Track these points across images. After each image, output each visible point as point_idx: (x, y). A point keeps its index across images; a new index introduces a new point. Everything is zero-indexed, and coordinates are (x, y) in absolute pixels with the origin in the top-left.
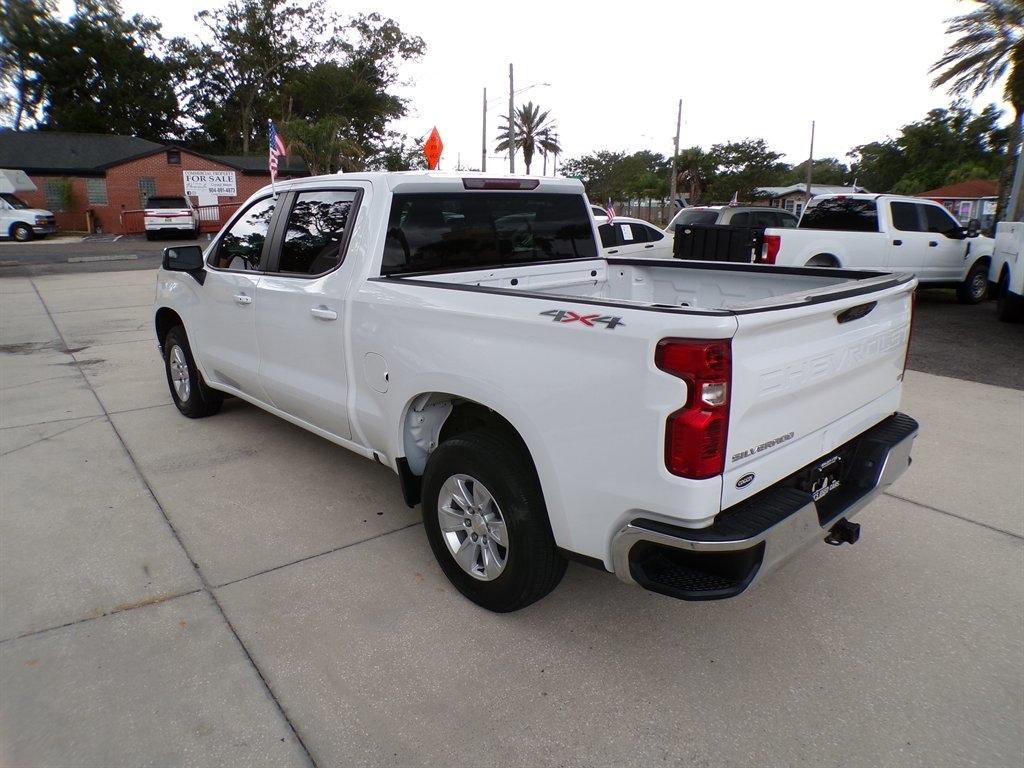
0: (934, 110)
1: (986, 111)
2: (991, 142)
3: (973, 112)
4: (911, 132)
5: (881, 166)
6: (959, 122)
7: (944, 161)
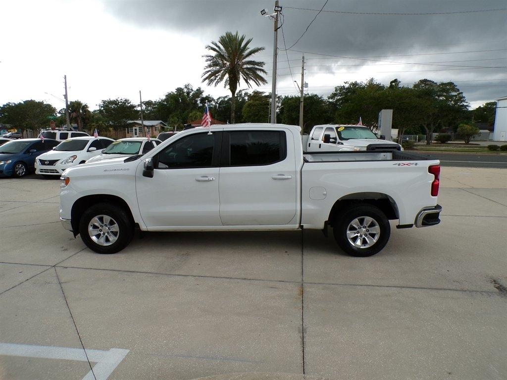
0: (178, 88)
1: (197, 90)
2: (200, 102)
3: (193, 90)
4: (170, 97)
5: (159, 111)
6: (188, 93)
7: (185, 110)
